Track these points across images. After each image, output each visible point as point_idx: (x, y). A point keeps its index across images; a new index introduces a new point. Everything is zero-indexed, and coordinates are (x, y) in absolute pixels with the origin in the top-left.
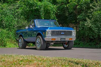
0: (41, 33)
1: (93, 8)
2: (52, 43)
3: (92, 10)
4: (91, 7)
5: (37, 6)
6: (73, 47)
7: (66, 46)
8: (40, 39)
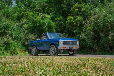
0: (54, 43)
1: (85, 25)
2: (62, 51)
3: (85, 26)
4: (84, 24)
5: (40, 23)
6: (77, 54)
7: (72, 53)
8: (54, 48)
